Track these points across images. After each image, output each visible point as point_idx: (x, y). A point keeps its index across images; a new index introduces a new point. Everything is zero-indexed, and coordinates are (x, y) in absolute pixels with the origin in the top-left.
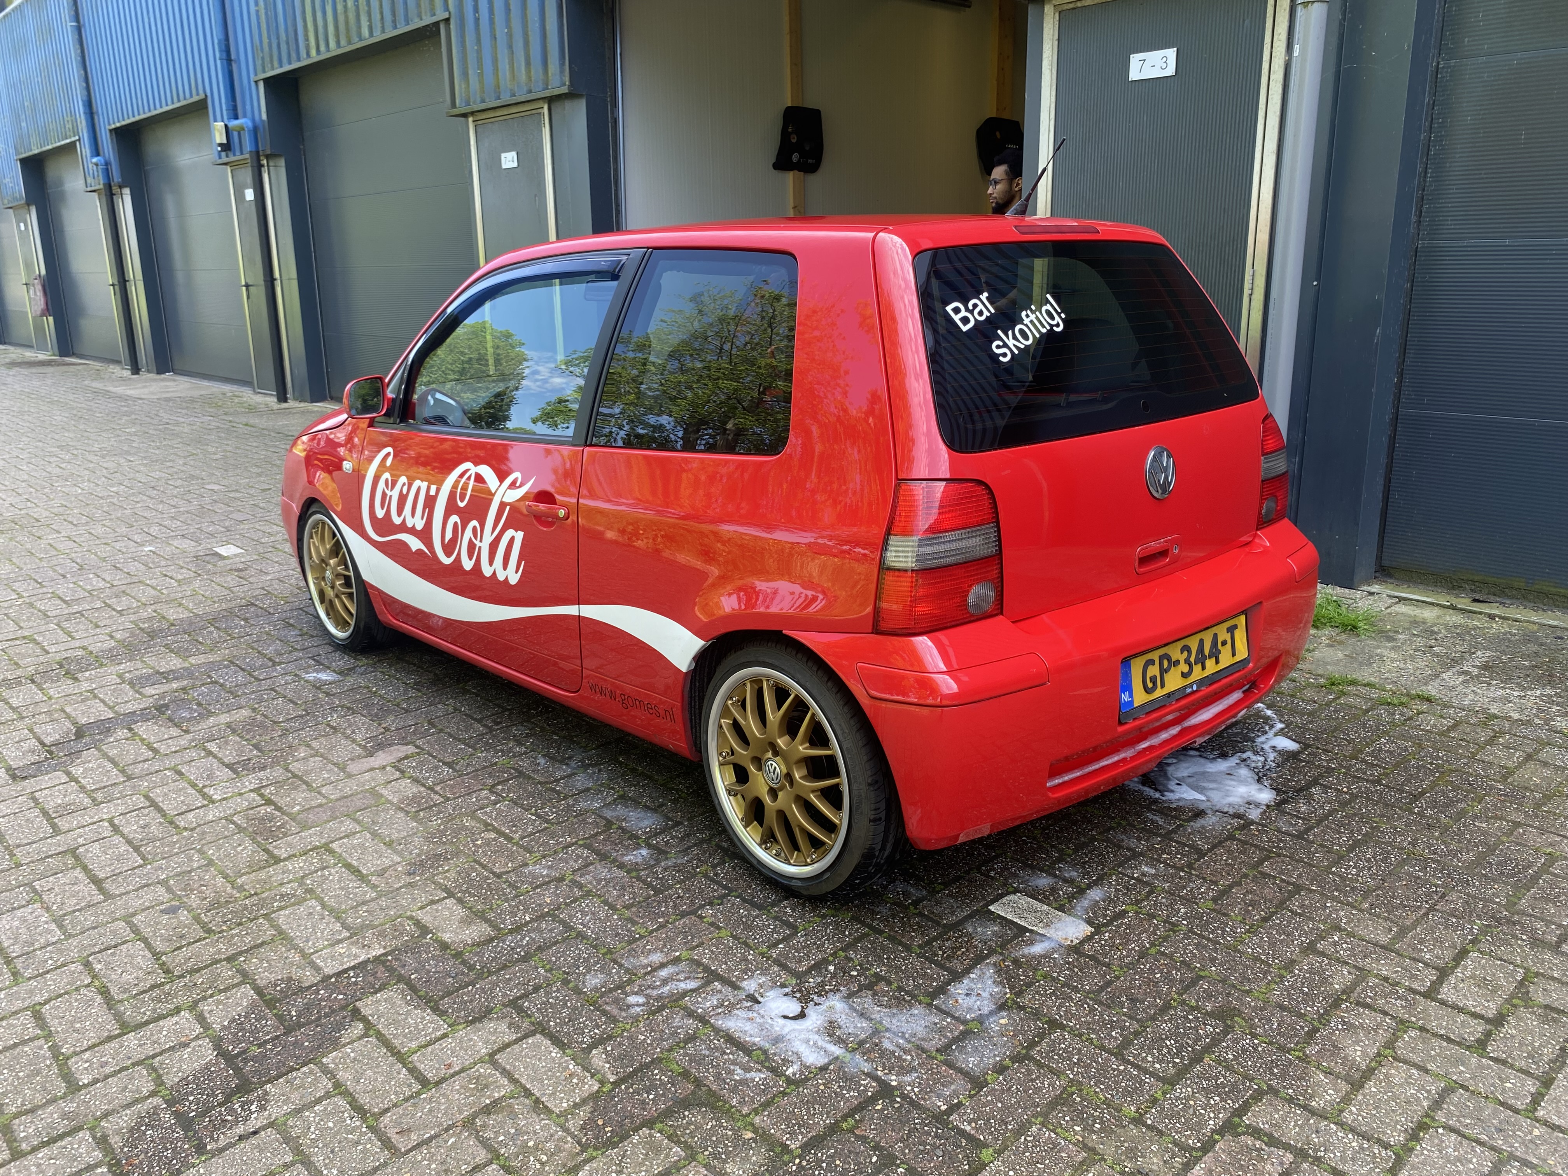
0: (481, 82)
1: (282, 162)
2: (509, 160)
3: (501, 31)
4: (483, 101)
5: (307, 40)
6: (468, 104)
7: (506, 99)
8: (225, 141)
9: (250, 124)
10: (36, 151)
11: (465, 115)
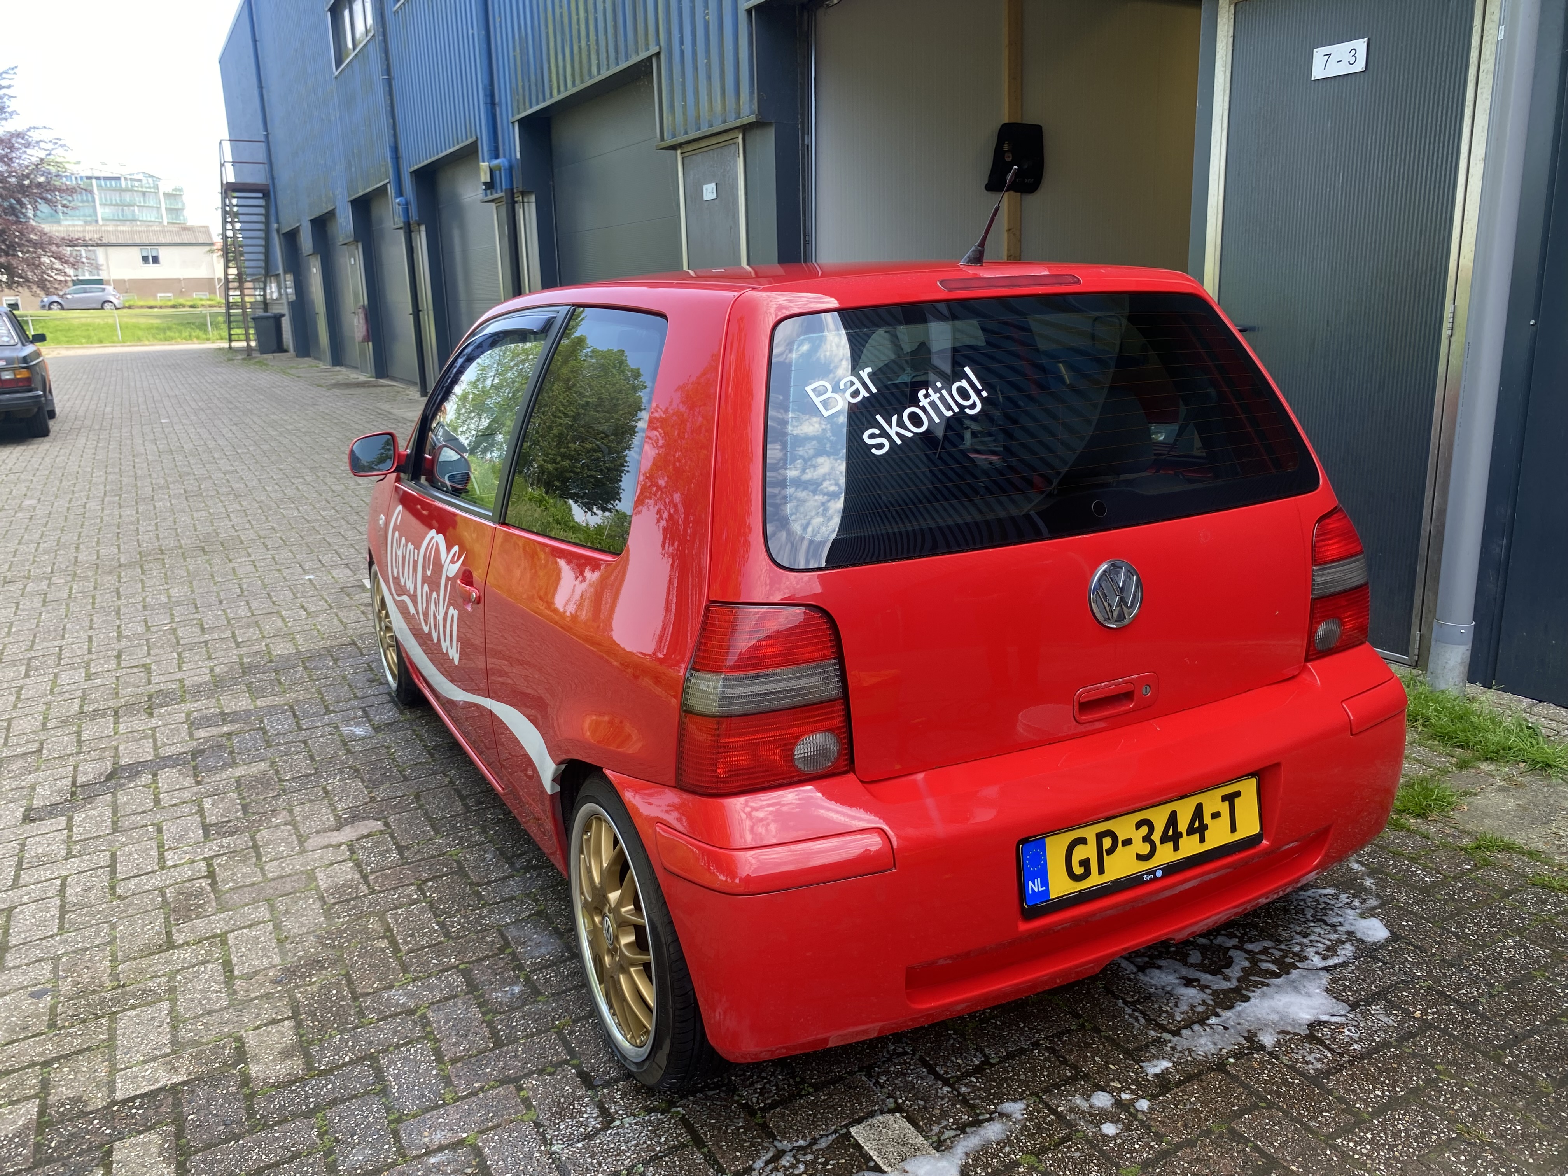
0: (685, 114)
1: (533, 198)
2: (709, 192)
3: (702, 61)
4: (686, 133)
5: (550, 81)
6: (674, 136)
7: (705, 130)
8: (489, 180)
9: (507, 164)
10: (361, 194)
11: (674, 147)
